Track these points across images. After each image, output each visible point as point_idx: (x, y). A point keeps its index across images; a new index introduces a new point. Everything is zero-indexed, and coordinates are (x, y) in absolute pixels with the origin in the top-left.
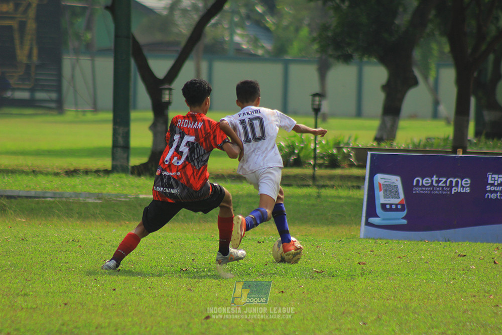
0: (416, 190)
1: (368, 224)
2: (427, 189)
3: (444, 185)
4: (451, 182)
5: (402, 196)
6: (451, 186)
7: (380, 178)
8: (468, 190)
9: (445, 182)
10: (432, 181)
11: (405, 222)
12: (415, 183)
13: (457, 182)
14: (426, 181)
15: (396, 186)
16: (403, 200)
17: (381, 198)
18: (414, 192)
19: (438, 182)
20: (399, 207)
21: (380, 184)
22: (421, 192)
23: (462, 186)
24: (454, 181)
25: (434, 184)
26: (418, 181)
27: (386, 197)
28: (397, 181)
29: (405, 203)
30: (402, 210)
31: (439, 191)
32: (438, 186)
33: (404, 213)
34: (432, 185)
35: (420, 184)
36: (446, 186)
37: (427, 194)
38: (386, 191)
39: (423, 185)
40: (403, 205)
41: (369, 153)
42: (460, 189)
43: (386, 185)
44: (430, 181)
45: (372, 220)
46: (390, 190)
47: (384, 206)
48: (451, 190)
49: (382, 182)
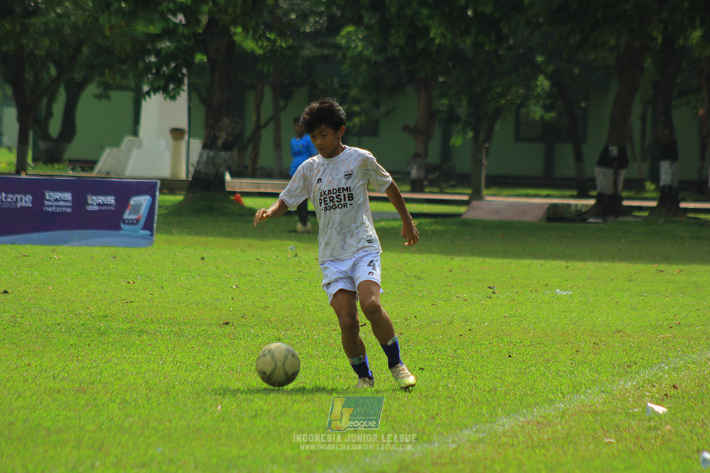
3: (11, 201)
4: (17, 198)
6: (17, 201)
8: (30, 205)
9: (12, 198)
10: (2, 197)
13: (21, 198)
23: (26, 202)
24: (19, 197)
25: (4, 200)
31: (7, 205)
32: (6, 202)
36: (13, 202)
42: (24, 204)
48: (16, 205)
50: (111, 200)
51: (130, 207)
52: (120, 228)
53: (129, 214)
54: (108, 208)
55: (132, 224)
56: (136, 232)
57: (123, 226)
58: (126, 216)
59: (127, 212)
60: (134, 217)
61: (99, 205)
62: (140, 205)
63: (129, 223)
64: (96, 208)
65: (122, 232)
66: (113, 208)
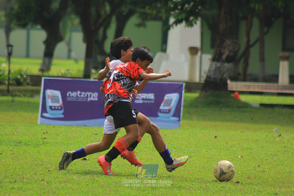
0: (69, 99)
1: (42, 116)
2: (74, 98)
3: (84, 96)
4: (87, 95)
5: (61, 102)
6: (87, 97)
7: (49, 92)
8: (96, 99)
9: (84, 95)
10: (77, 94)
11: (62, 116)
12: (68, 95)
13: (91, 95)
14: (74, 94)
15: (58, 97)
16: (61, 105)
17: (49, 103)
18: (68, 100)
19: (80, 94)
20: (59, 108)
21: (49, 96)
22: (72, 100)
23: (94, 97)
24: (89, 94)
25: (79, 96)
26: (70, 94)
27: (52, 102)
28: (58, 94)
29: (62, 106)
30: (61, 109)
31: (81, 99)
32: (81, 97)
33: (62, 111)
34: (77, 96)
35: (71, 96)
36: (85, 97)
37: (74, 101)
38: (52, 99)
39: (72, 96)
40: (61, 107)
41: (43, 79)
42: (92, 99)
43: (53, 96)
44: (76, 94)
45: (45, 115)
46: (54, 99)
47: (51, 107)
48: (87, 99)
49: (50, 94)
50: (151, 96)
51: (164, 101)
52: (157, 116)
53: (164, 106)
54: (149, 102)
55: (166, 113)
56: (168, 118)
57: (159, 114)
58: (162, 107)
59: (162, 104)
60: (167, 108)
61: (143, 99)
62: (172, 100)
63: (163, 112)
64: (141, 102)
65: (158, 118)
66: (153, 102)
